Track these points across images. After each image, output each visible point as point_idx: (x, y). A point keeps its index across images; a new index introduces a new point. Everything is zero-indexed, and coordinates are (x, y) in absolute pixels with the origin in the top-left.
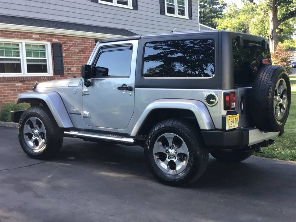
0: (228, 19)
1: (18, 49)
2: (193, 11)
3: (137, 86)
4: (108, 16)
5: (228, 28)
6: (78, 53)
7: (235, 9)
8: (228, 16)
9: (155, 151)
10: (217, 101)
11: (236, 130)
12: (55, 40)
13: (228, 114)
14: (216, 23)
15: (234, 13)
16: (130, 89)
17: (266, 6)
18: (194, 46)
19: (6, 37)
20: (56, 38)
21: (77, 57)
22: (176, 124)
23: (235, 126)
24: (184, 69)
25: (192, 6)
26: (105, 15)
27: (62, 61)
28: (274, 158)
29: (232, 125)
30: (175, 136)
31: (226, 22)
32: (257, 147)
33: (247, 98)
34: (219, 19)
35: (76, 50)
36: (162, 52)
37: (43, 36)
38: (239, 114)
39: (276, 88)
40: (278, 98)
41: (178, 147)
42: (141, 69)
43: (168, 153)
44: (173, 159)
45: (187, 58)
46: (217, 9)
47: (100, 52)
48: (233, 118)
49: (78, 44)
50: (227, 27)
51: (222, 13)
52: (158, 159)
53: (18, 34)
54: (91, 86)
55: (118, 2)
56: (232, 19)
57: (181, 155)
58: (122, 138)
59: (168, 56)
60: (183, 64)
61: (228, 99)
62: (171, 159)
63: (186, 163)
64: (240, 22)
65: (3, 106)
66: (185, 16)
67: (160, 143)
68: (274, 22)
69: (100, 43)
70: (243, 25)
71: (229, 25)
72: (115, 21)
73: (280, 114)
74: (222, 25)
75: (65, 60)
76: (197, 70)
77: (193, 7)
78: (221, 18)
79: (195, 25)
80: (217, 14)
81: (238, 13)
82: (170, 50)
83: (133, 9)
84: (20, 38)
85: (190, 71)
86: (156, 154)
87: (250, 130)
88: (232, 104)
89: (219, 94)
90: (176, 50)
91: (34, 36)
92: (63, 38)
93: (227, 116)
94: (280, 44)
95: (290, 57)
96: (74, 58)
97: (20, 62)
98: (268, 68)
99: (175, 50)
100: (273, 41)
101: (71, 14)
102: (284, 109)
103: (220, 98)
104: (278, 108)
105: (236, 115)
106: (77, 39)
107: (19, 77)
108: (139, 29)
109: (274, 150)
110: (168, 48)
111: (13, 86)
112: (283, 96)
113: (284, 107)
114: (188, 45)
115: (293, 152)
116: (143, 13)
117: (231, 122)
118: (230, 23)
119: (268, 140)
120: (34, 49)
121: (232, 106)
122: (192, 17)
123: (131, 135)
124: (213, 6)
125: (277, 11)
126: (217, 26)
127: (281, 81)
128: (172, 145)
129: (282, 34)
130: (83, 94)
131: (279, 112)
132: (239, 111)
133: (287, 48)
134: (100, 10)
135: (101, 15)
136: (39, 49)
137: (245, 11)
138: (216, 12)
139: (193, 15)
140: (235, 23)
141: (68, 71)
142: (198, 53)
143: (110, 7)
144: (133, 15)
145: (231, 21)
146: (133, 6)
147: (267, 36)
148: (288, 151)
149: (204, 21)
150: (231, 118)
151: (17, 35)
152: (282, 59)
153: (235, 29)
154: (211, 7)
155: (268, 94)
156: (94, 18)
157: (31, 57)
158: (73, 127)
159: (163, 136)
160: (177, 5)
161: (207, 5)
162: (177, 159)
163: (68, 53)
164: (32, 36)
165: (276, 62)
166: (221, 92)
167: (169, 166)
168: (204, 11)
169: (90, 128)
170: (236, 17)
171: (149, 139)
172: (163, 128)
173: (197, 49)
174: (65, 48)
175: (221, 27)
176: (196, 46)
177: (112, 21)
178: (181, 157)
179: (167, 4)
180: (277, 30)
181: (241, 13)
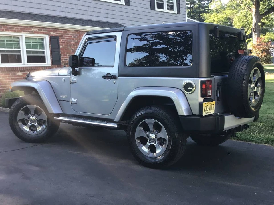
0: (215, 13)
1: (19, 41)
2: (181, 6)
3: (120, 75)
4: (102, 11)
6: (74, 45)
7: (222, 5)
8: (216, 11)
9: (137, 135)
10: (194, 89)
11: (213, 116)
12: (53, 34)
13: (205, 101)
14: (204, 17)
15: (220, 8)
16: (114, 77)
17: (249, 2)
18: (176, 37)
19: (7, 30)
20: (53, 31)
21: (73, 49)
22: (156, 111)
23: (211, 112)
24: (167, 59)
25: (180, 2)
26: (99, 10)
27: (59, 52)
28: (250, 141)
29: (208, 112)
30: (155, 122)
31: (213, 16)
32: (232, 132)
33: (223, 86)
34: (207, 14)
35: (72, 42)
36: (147, 43)
37: (42, 30)
38: (215, 101)
39: (250, 77)
40: (252, 86)
41: (158, 131)
42: (124, 59)
43: (149, 137)
44: (154, 143)
45: (170, 49)
46: (205, 5)
47: (86, 44)
48: (210, 105)
49: (74, 37)
50: (214, 21)
51: (210, 8)
52: (139, 142)
53: (18, 27)
54: (78, 75)
56: (219, 13)
57: (161, 139)
58: (106, 123)
59: (153, 47)
60: (166, 55)
61: (205, 87)
62: (151, 143)
63: (165, 147)
64: (226, 16)
65: (5, 94)
66: (173, 11)
67: (142, 128)
68: (257, 16)
69: (86, 35)
70: (229, 19)
71: (216, 19)
72: (109, 16)
73: (254, 101)
74: (209, 19)
75: (61, 51)
76: (179, 61)
78: (209, 13)
79: (183, 19)
80: (205, 10)
81: (224, 8)
82: (154, 41)
83: (125, 5)
84: (20, 32)
85: (172, 61)
86: (138, 138)
87: (226, 116)
88: (209, 91)
89: (196, 82)
90: (161, 41)
91: (33, 30)
92: (60, 32)
93: (204, 103)
94: (262, 36)
95: (270, 48)
96: (70, 49)
97: (21, 53)
98: (243, 58)
99: (159, 41)
100: (256, 34)
101: (67, 10)
102: (258, 96)
103: (197, 86)
104: (252, 96)
105: (212, 102)
106: (73, 33)
107: (19, 67)
108: (130, 23)
109: (250, 134)
110: (152, 39)
111: (14, 75)
112: (257, 84)
113: (259, 94)
114: (171, 37)
115: (268, 136)
116: (135, 8)
117: (208, 108)
118: (217, 18)
119: (244, 125)
120: (33, 42)
121: (208, 94)
122: (180, 11)
123: (114, 121)
124: (201, 2)
125: (260, 6)
126: (205, 20)
127: (256, 70)
128: (152, 130)
129: (264, 27)
130: (71, 83)
131: (253, 99)
132: (216, 98)
133: (269, 40)
135: (95, 10)
136: (38, 41)
137: (231, 7)
138: (204, 7)
140: (221, 17)
141: (65, 62)
142: (179, 44)
143: (104, 3)
144: (125, 10)
145: (218, 16)
146: (125, 2)
147: (250, 29)
148: (264, 135)
149: (193, 15)
150: (208, 105)
151: (18, 29)
152: (263, 50)
153: (221, 23)
154: (200, 3)
155: (243, 82)
156: (89, 13)
157: (31, 49)
158: (62, 113)
159: (145, 122)
160: (166, 1)
161: (196, 1)
162: (157, 143)
163: (64, 45)
164: (31, 30)
165: (258, 53)
166: (198, 80)
167: (150, 150)
168: (193, 6)
169: (78, 114)
170: (222, 12)
171: (132, 124)
172: (144, 114)
173: (178, 41)
174: (62, 41)
175: (208, 21)
176: (178, 38)
178: (161, 141)
180: (259, 24)
181: (227, 8)
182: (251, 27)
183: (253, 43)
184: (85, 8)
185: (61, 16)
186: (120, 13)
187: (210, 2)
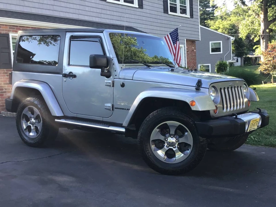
0: (220, 20)
2: (194, 10)
4: (115, 14)
5: (220, 29)
7: (226, 12)
8: (220, 17)
14: (209, 24)
15: (225, 15)
17: (257, 8)
26: (112, 13)
31: (218, 23)
34: (211, 21)
46: (210, 12)
51: (214, 15)
55: (125, 1)
56: (224, 20)
64: (231, 23)
66: (186, 15)
68: (265, 22)
70: (234, 26)
71: (221, 26)
74: (214, 26)
77: (194, 6)
78: (213, 20)
79: (196, 23)
80: (210, 17)
81: (229, 15)
83: (139, 8)
100: (264, 40)
108: (143, 26)
116: (148, 11)
118: (222, 25)
122: (193, 15)
125: (268, 12)
126: (210, 27)
134: (108, 8)
135: (108, 12)
137: (236, 14)
138: (208, 14)
139: (194, 14)
140: (227, 24)
143: (117, 5)
144: (138, 13)
145: (223, 23)
146: (139, 5)
147: (257, 36)
153: (226, 30)
154: (204, 10)
156: (103, 16)
160: (179, 4)
165: (269, 59)
170: (227, 19)
175: (213, 28)
177: (119, 18)
179: (170, 3)
180: (267, 31)
181: (232, 15)
182: (259, 34)
183: (261, 50)
184: (98, 11)
185: (74, 19)
186: (133, 17)
187: (214, 9)
